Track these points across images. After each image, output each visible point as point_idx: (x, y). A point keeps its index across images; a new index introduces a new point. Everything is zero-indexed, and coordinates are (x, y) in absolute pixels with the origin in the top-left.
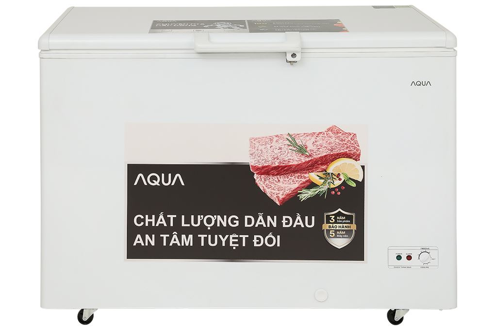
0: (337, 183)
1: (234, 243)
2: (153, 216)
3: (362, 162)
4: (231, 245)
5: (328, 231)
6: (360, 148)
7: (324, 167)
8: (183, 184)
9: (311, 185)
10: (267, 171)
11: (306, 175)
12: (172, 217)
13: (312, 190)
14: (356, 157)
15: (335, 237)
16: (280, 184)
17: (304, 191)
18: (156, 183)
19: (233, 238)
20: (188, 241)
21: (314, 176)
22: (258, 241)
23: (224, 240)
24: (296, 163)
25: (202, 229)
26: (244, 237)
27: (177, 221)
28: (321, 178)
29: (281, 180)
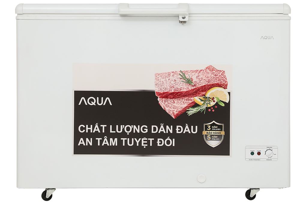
0: (213, 104)
1: (144, 144)
2: (91, 126)
5: (206, 136)
7: (204, 93)
8: (111, 104)
9: (195, 105)
10: (166, 96)
11: (192, 98)
12: (103, 126)
13: (196, 108)
14: (225, 87)
15: (211, 140)
16: (175, 104)
17: (190, 109)
18: (93, 104)
19: (144, 140)
20: (114, 142)
21: (197, 99)
22: (160, 142)
23: (138, 142)
24: (185, 90)
25: (124, 134)
26: (151, 140)
27: (107, 129)
28: (202, 100)
29: (176, 102)
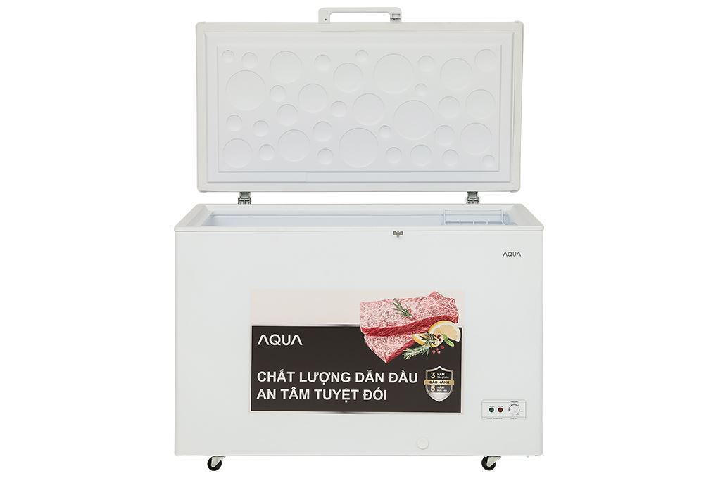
0: (438, 343)
1: (345, 397)
2: (275, 373)
3: (459, 324)
4: (343, 398)
5: (429, 386)
6: (458, 312)
7: (426, 329)
8: (301, 344)
9: (415, 345)
10: (375, 332)
11: (411, 336)
12: (291, 373)
13: (415, 349)
14: (455, 320)
15: (436, 391)
16: (387, 344)
17: (408, 350)
18: (278, 343)
19: (345, 392)
20: (305, 395)
21: (417, 337)
22: (368, 395)
23: (337, 394)
24: (401, 325)
25: (318, 384)
26: (355, 391)
27: (296, 377)
28: (423, 339)
29: (388, 340)
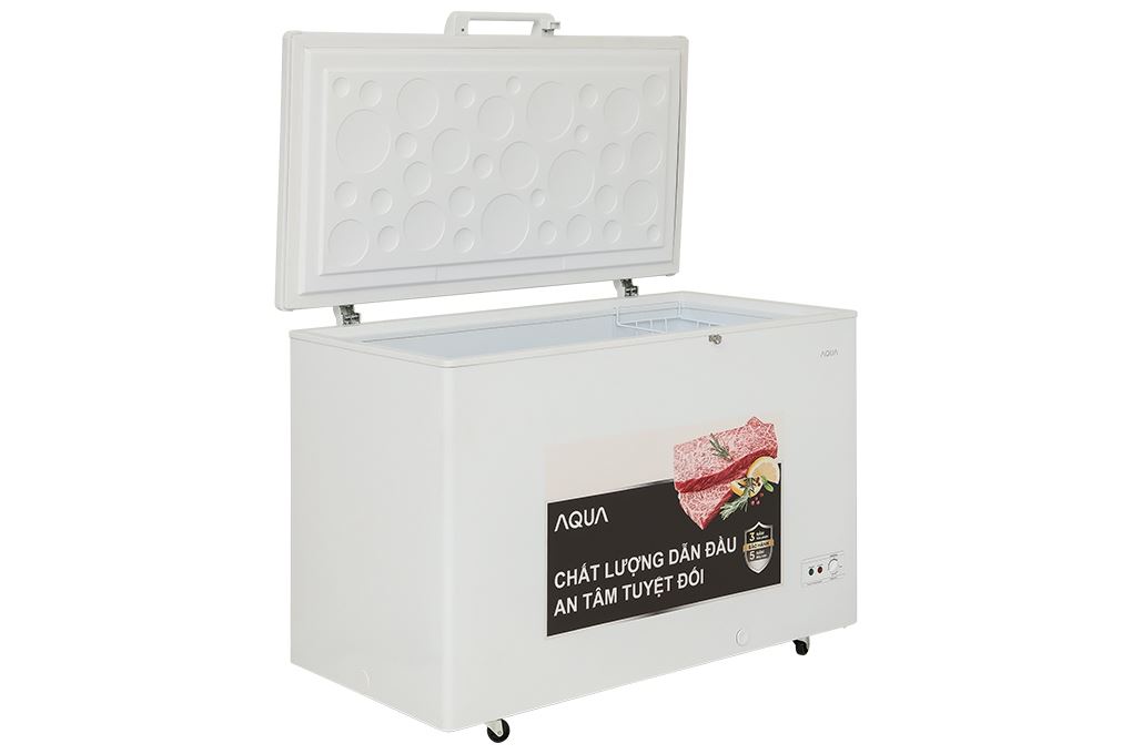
0: (757, 489)
1: (658, 589)
2: (576, 571)
3: (777, 460)
4: (656, 592)
5: (748, 552)
6: (778, 442)
7: (744, 472)
8: (606, 520)
9: (733, 497)
10: (694, 486)
11: (728, 485)
12: (595, 567)
13: (734, 503)
14: (771, 453)
15: (755, 559)
16: (703, 502)
17: (727, 506)
18: (579, 524)
19: (659, 583)
20: (611, 596)
21: (735, 485)
22: (685, 580)
23: (648, 588)
24: (718, 471)
25: (627, 578)
26: (668, 578)
27: (601, 571)
28: (742, 486)
29: (705, 496)
